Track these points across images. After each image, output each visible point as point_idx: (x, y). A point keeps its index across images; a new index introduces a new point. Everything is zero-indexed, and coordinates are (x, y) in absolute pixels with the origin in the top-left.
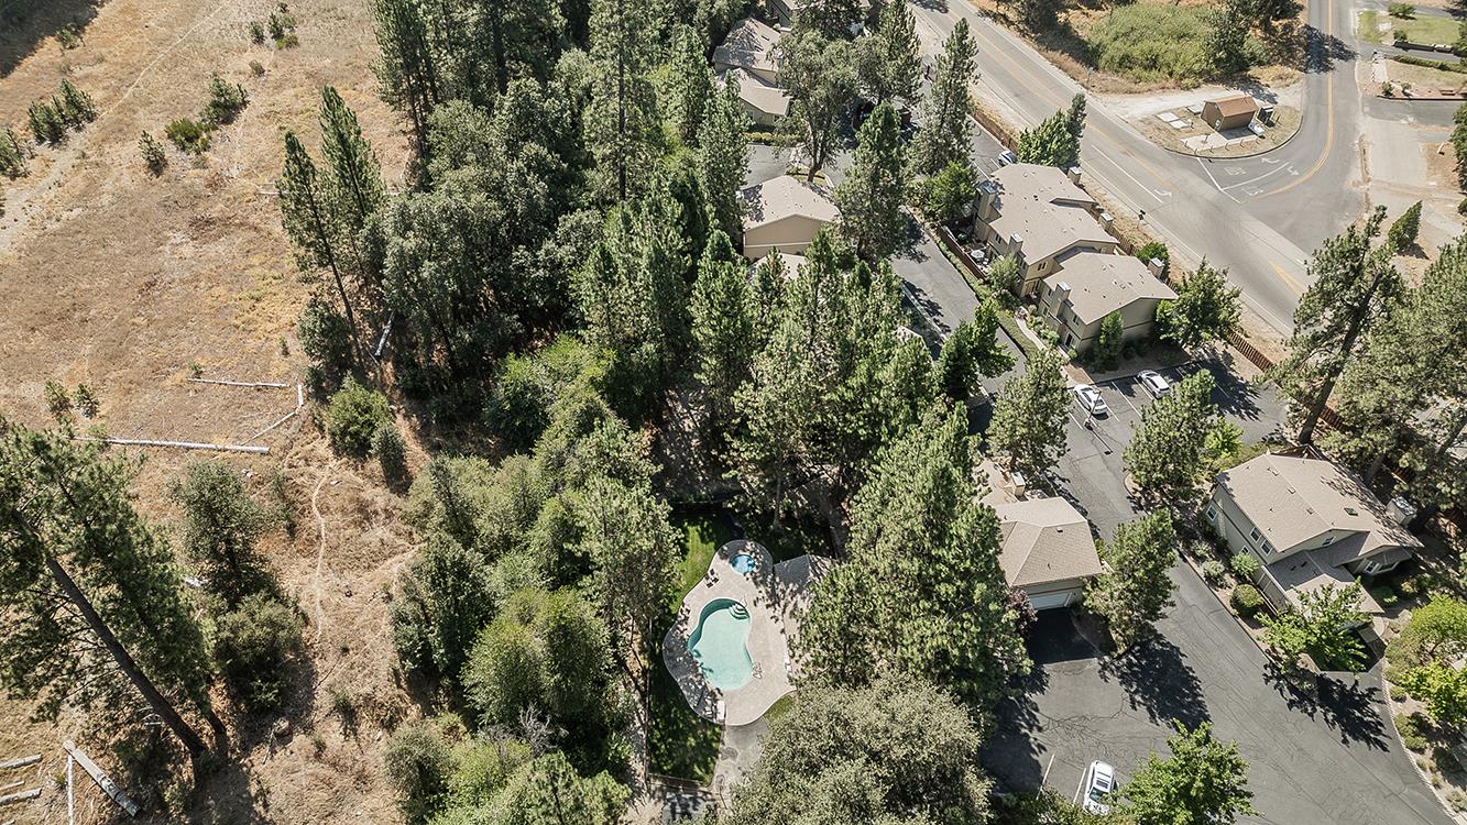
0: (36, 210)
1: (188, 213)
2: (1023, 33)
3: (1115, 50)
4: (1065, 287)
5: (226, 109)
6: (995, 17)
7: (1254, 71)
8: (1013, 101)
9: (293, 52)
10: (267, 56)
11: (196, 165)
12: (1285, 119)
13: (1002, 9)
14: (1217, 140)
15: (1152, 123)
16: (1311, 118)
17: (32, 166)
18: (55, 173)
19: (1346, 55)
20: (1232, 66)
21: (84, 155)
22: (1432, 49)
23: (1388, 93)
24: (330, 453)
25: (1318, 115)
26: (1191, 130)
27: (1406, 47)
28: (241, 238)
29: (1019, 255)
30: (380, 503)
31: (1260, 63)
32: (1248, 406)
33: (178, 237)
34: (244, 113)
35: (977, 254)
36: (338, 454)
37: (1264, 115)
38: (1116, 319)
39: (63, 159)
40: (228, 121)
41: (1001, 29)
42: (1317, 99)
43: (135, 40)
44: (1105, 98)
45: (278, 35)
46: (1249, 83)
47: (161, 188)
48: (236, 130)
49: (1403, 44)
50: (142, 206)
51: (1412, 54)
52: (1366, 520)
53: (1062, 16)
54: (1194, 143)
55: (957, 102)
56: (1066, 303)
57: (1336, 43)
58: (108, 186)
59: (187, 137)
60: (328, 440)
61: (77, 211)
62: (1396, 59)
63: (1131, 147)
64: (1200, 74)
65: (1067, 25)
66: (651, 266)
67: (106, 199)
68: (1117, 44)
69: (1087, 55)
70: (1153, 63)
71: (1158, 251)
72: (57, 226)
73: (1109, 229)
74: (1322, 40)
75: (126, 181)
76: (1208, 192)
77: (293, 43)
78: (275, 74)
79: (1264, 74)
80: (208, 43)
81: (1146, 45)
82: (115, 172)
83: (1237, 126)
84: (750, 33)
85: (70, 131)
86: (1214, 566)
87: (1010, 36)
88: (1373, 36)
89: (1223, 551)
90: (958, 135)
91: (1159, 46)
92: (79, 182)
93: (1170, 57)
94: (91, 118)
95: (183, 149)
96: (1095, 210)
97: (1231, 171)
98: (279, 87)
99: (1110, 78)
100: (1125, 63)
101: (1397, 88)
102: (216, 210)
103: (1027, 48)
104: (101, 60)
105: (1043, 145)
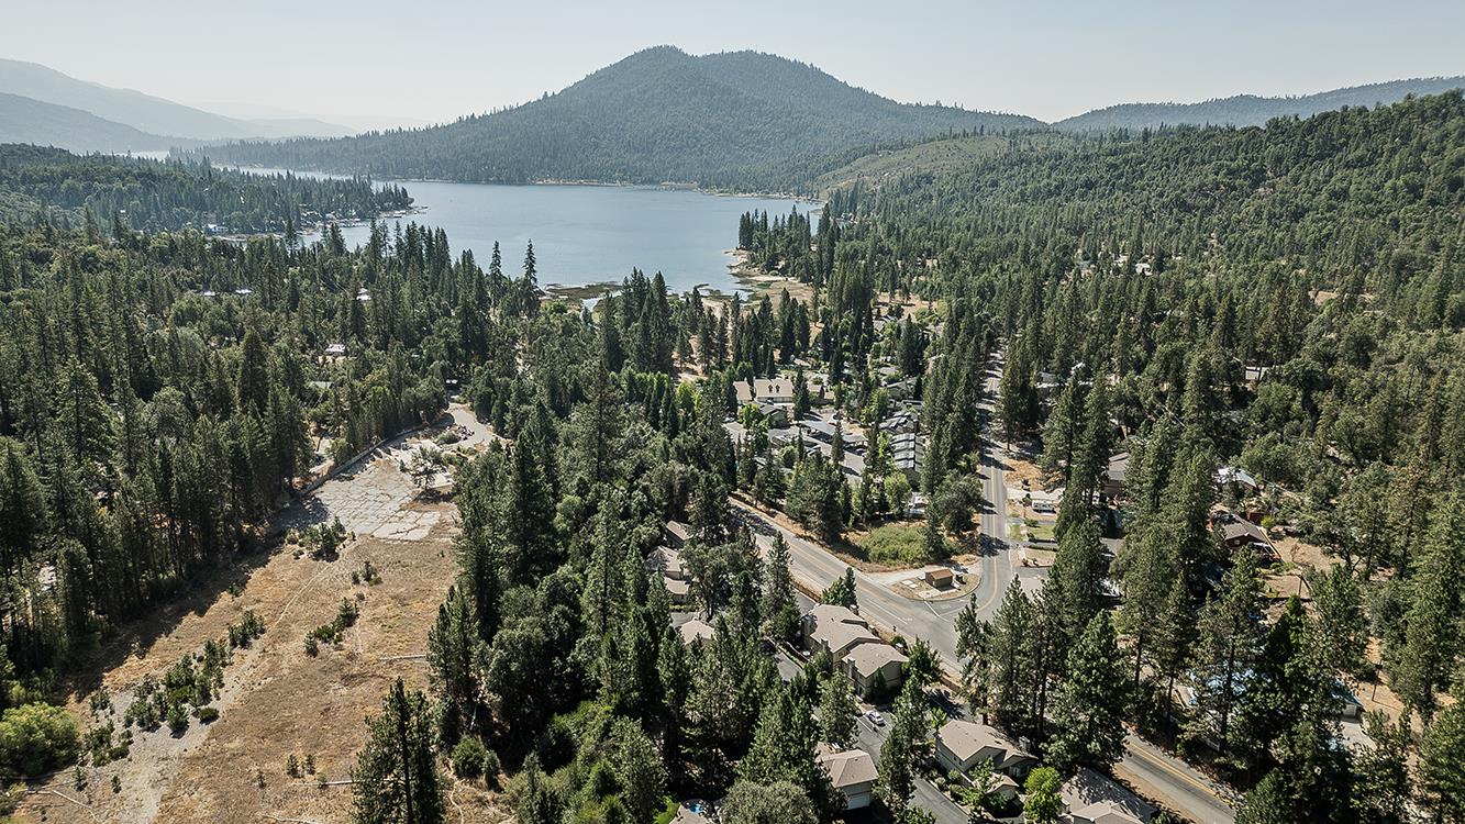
0: (243, 681)
1: (338, 673)
2: (822, 546)
3: (875, 550)
4: (852, 659)
5: (348, 618)
6: (805, 538)
7: (954, 558)
8: (820, 579)
9: (379, 586)
10: (364, 589)
11: (336, 649)
12: (970, 580)
13: (808, 534)
14: (935, 592)
15: (898, 586)
16: (986, 577)
17: (234, 659)
18: (248, 662)
19: (1006, 547)
20: (941, 555)
21: (264, 651)
22: (1049, 542)
23: (1026, 564)
24: (455, 777)
25: (989, 579)
26: (920, 588)
27: (1036, 541)
28: (374, 683)
29: (828, 649)
30: (489, 797)
31: (957, 554)
32: (959, 714)
33: (337, 686)
34: (358, 620)
35: (806, 653)
36: (460, 778)
37: (959, 579)
38: (880, 674)
39: (252, 654)
40: (350, 625)
41: (809, 543)
42: (989, 570)
43: (278, 588)
44: (872, 575)
45: (368, 578)
46: (951, 564)
47: (317, 663)
48: (356, 629)
49: (1033, 540)
50: (309, 673)
51: (1039, 545)
52: (1005, 745)
53: (843, 535)
54: (922, 594)
55: (783, 578)
56: (855, 669)
57: (998, 541)
58: (285, 664)
59: (325, 635)
60: (453, 771)
61: (269, 679)
62: (1030, 547)
63: (889, 598)
64: (923, 559)
65: (846, 539)
66: (636, 648)
67: (286, 672)
68: (876, 547)
69: (861, 554)
70: (896, 556)
71: (899, 640)
72: (260, 687)
73: (875, 633)
74: (991, 540)
75: (295, 660)
76: (932, 618)
77: (378, 582)
78: (372, 599)
79: (960, 559)
80: (324, 587)
81: (891, 546)
82: (287, 658)
83: (945, 584)
84: (662, 553)
85: (252, 640)
86: (941, 780)
87: (815, 547)
88: (1018, 537)
89: (943, 772)
90: (788, 594)
91: (898, 547)
92: (266, 663)
93: (905, 552)
94: (263, 631)
95: (326, 642)
96: (866, 625)
97: (943, 607)
98: (376, 605)
99: (874, 566)
100: (881, 557)
101: (1030, 562)
102: (355, 670)
103: (826, 553)
104: (259, 601)
105: (835, 595)
